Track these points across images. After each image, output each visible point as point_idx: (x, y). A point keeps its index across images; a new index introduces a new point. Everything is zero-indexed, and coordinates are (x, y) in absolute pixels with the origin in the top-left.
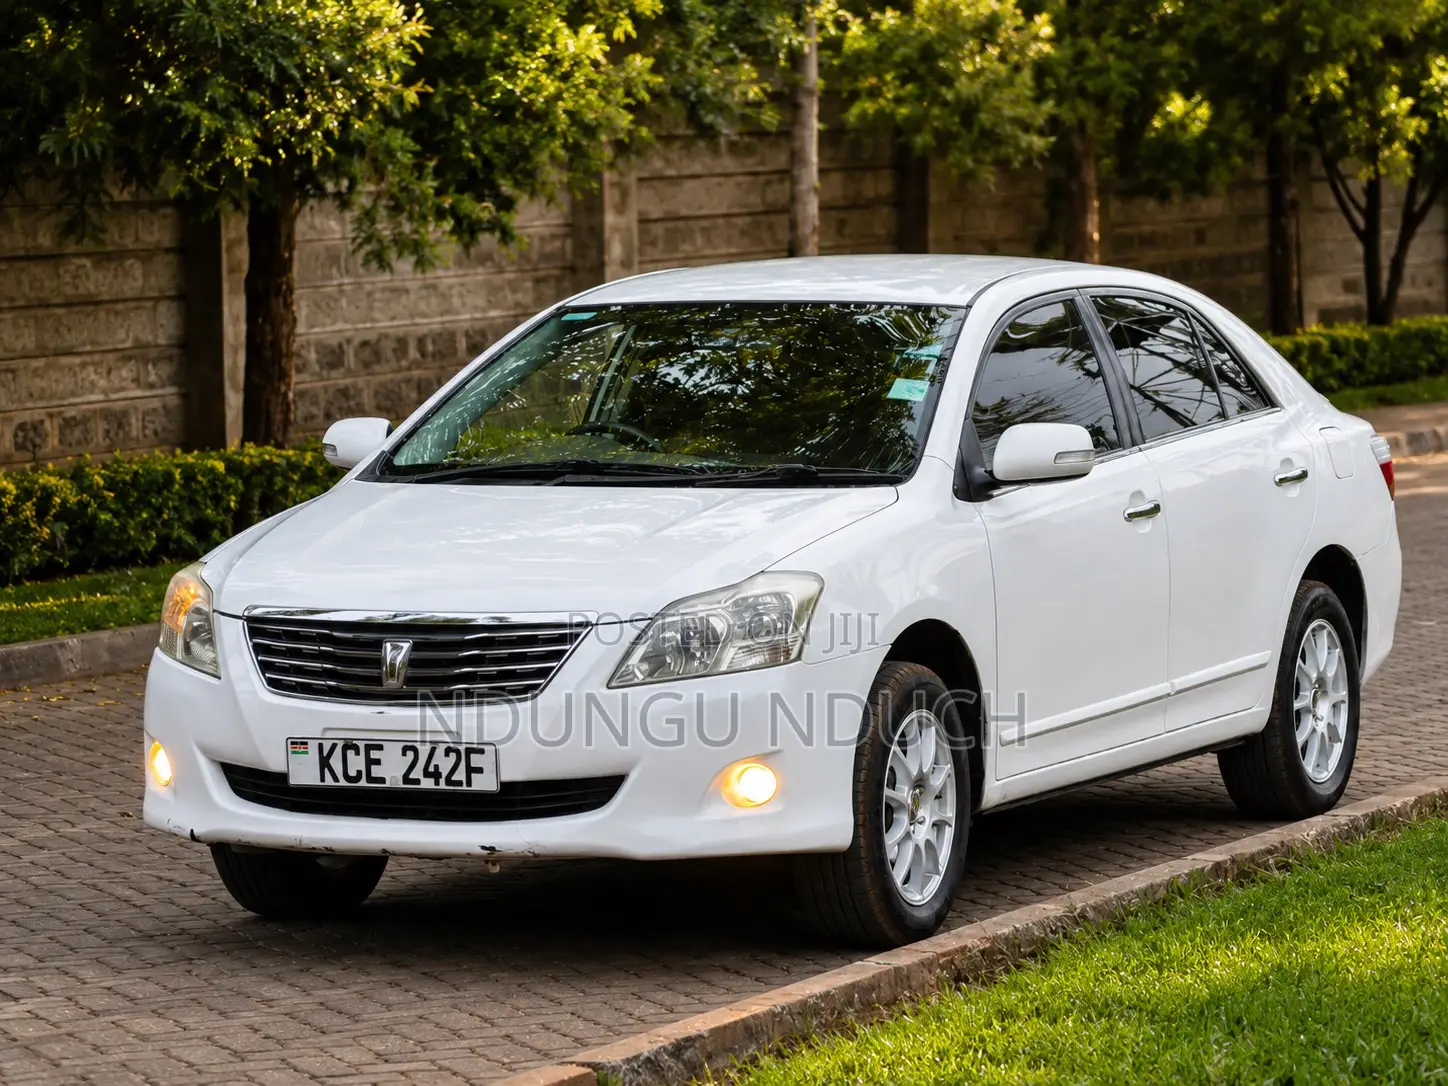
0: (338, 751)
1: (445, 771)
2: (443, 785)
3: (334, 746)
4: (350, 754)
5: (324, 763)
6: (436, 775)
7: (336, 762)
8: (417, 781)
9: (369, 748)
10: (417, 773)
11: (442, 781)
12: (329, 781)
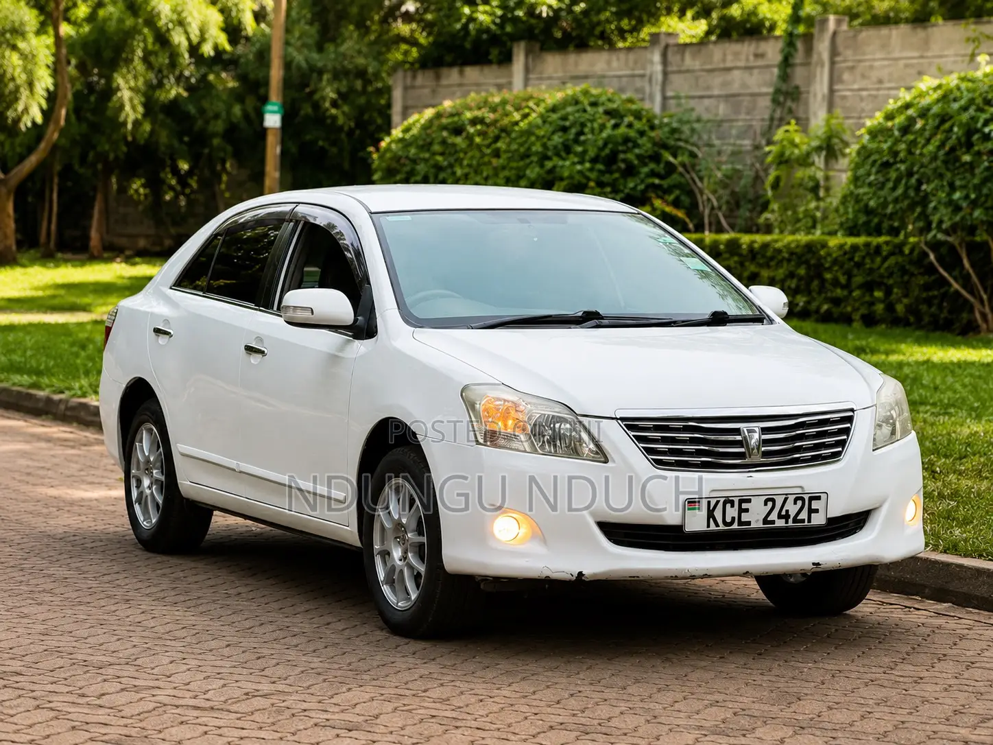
0: (720, 506)
1: (792, 514)
2: (790, 523)
3: (718, 502)
4: (728, 506)
5: (711, 514)
6: (787, 517)
7: (718, 514)
8: (773, 522)
9: (741, 501)
10: (774, 516)
11: (790, 520)
12: (713, 527)
